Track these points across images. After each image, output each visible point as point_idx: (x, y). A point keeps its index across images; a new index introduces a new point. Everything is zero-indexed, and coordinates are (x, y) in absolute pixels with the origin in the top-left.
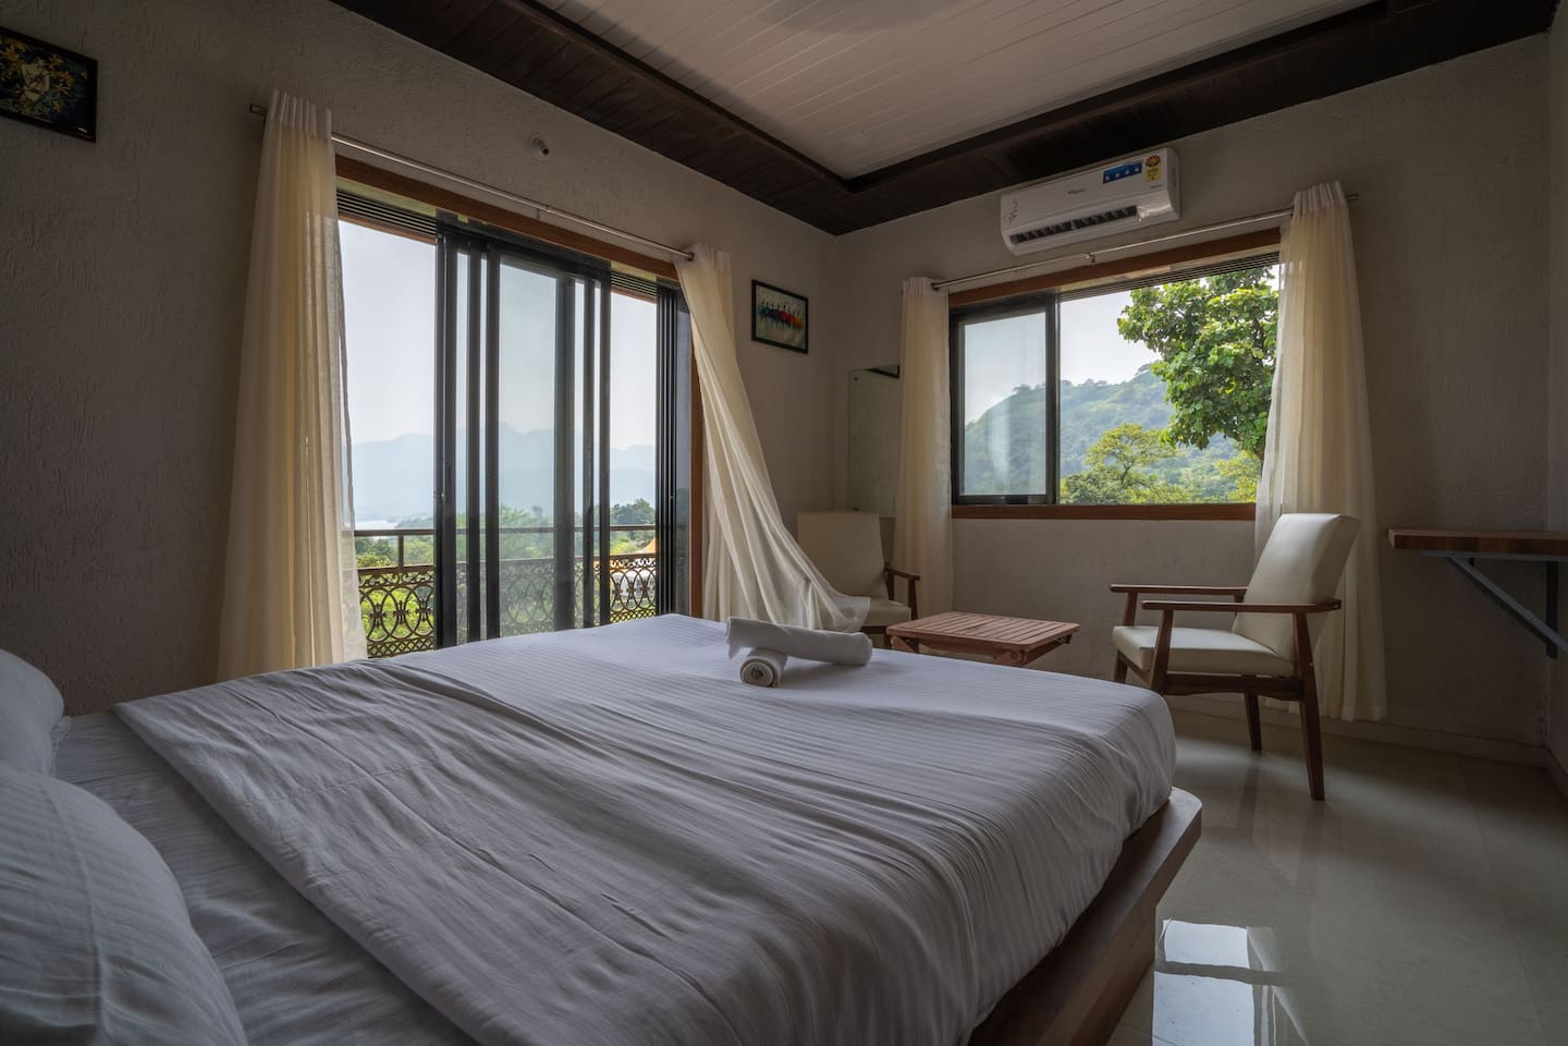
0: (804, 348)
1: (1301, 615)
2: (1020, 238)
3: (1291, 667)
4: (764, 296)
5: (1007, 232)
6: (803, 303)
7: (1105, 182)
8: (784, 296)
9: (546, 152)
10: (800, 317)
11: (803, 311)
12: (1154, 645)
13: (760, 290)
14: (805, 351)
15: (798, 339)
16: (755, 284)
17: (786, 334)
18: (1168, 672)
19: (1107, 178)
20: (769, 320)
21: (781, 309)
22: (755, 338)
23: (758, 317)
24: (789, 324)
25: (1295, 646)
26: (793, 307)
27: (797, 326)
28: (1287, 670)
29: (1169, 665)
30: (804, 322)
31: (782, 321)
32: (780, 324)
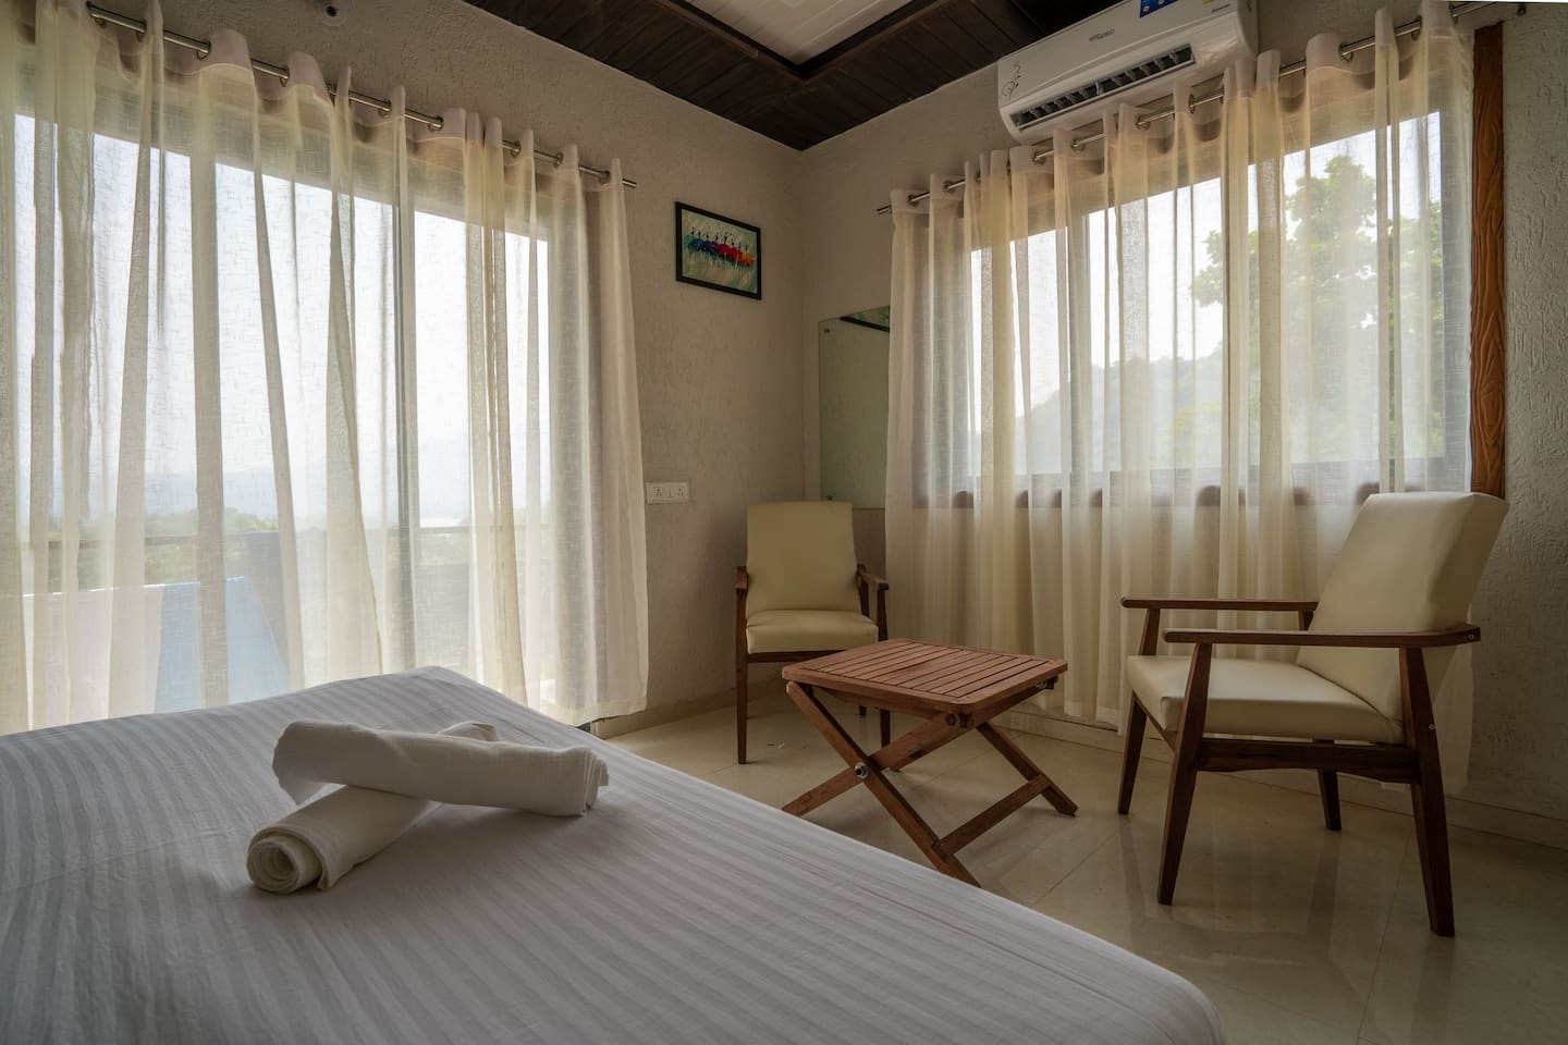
0: (755, 291)
1: (1413, 650)
2: (1025, 117)
3: (1398, 729)
4: (694, 224)
5: (1007, 110)
6: (755, 234)
7: (1143, 14)
8: (723, 224)
9: (332, 11)
10: (748, 252)
11: (753, 244)
12: (1183, 695)
13: (687, 216)
14: (758, 296)
15: (746, 280)
16: (680, 207)
17: (728, 274)
18: (1206, 735)
19: (1146, 8)
20: (702, 254)
21: (720, 242)
22: (680, 278)
23: (686, 252)
24: (733, 261)
25: (1403, 698)
26: (739, 239)
27: (744, 264)
28: (1392, 733)
29: (1207, 723)
30: (755, 259)
31: (722, 257)
32: (719, 261)
